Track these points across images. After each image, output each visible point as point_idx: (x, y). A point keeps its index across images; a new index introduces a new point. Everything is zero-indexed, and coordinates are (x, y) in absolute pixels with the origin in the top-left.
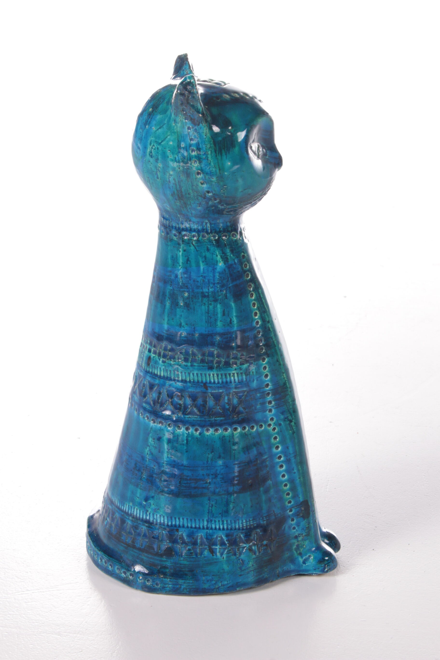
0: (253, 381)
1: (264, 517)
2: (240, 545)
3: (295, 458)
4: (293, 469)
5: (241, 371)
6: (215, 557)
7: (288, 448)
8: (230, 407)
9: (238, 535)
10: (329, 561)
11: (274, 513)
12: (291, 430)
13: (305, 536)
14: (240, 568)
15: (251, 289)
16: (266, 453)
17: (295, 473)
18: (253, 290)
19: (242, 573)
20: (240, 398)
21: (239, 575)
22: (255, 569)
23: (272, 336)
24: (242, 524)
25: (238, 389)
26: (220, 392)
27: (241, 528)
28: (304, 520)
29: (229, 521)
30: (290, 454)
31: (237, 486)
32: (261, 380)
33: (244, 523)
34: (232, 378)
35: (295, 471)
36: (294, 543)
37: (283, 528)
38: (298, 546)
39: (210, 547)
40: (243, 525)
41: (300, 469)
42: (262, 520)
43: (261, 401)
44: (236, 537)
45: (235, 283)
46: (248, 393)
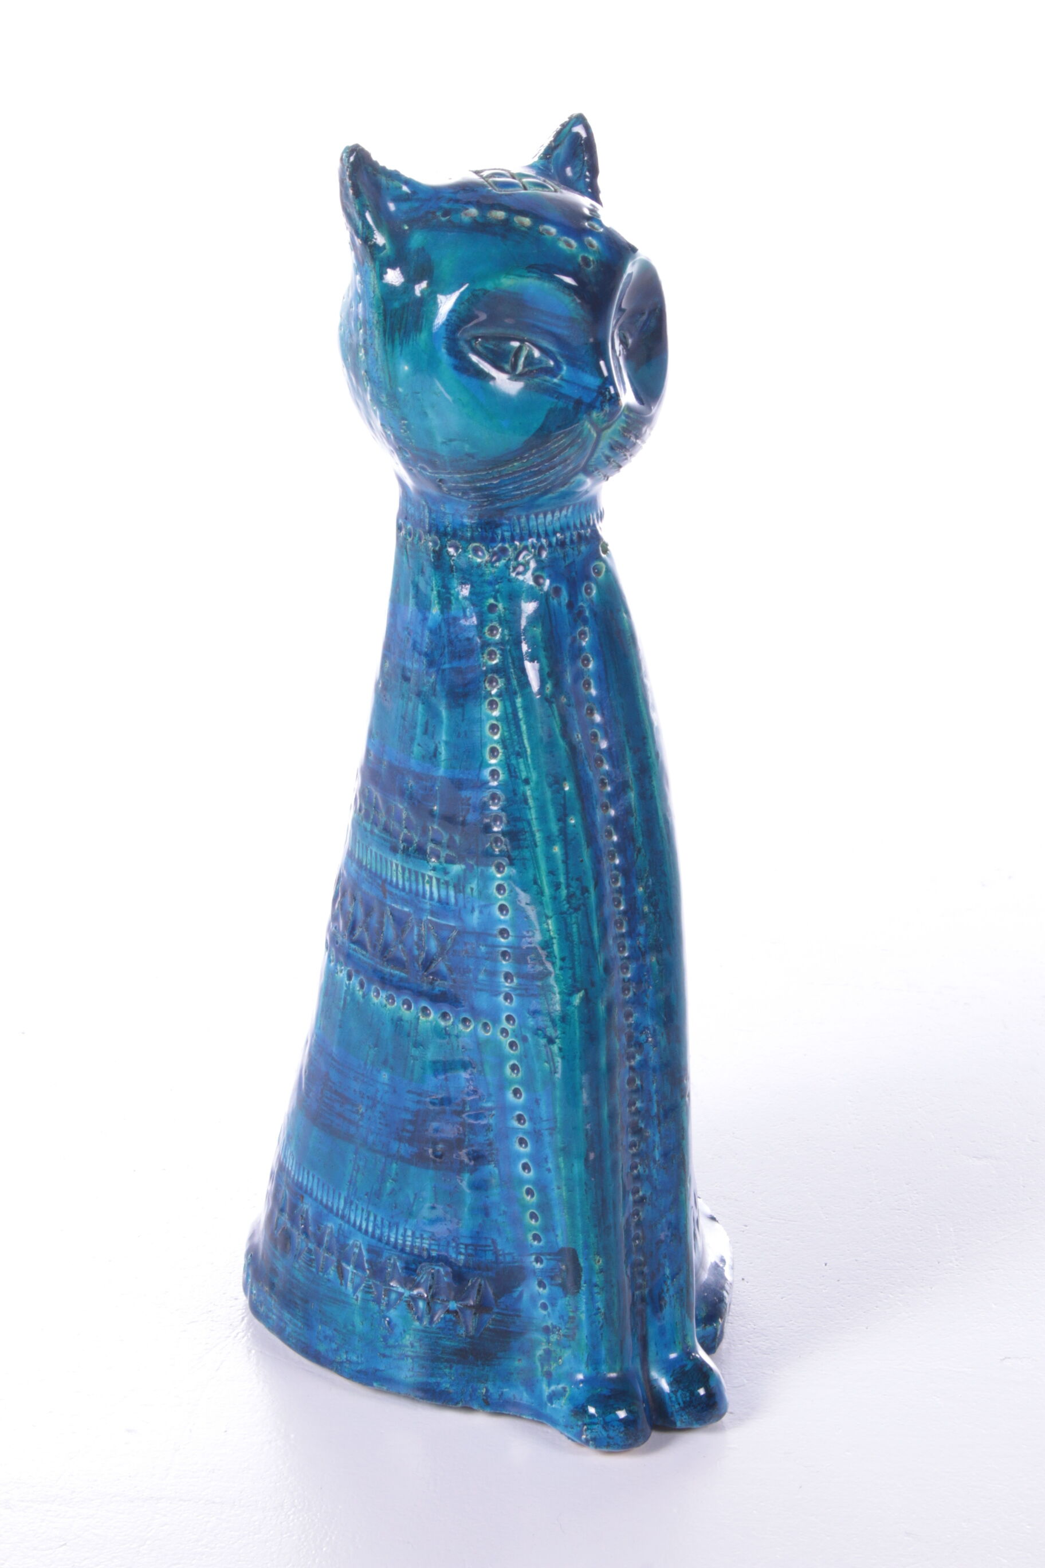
0: (473, 911)
1: (462, 1244)
2: (392, 1284)
3: (551, 1134)
4: (546, 1160)
5: (447, 878)
6: (343, 1288)
7: (537, 1101)
8: (419, 955)
9: (390, 1260)
10: (595, 1420)
11: (495, 1248)
12: (547, 1062)
13: (564, 1336)
14: (385, 1339)
15: (494, 691)
16: (490, 1095)
17: (549, 1170)
18: (499, 695)
19: (387, 1352)
20: (442, 942)
21: (381, 1354)
22: (417, 1357)
23: (532, 819)
24: (402, 1238)
25: (437, 918)
26: (405, 912)
27: (399, 1247)
28: (566, 1296)
29: (379, 1219)
30: (541, 1119)
31: (407, 1145)
32: (489, 914)
33: (408, 1236)
34: (427, 887)
35: (550, 1165)
36: (540, 1343)
37: (516, 1295)
38: (548, 1352)
39: (339, 1262)
40: (404, 1241)
41: (562, 1165)
42: (455, 1250)
43: (487, 965)
44: (386, 1261)
45: (455, 664)
46: (459, 933)
